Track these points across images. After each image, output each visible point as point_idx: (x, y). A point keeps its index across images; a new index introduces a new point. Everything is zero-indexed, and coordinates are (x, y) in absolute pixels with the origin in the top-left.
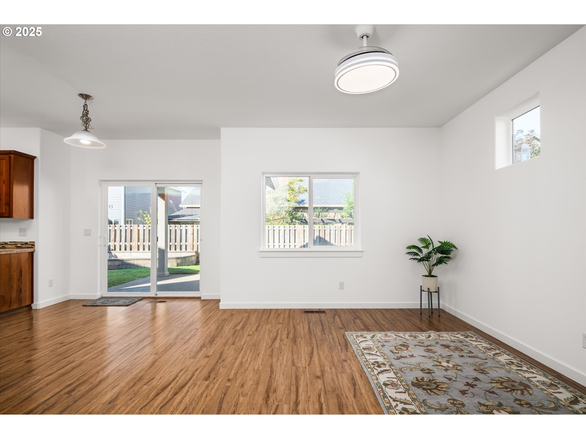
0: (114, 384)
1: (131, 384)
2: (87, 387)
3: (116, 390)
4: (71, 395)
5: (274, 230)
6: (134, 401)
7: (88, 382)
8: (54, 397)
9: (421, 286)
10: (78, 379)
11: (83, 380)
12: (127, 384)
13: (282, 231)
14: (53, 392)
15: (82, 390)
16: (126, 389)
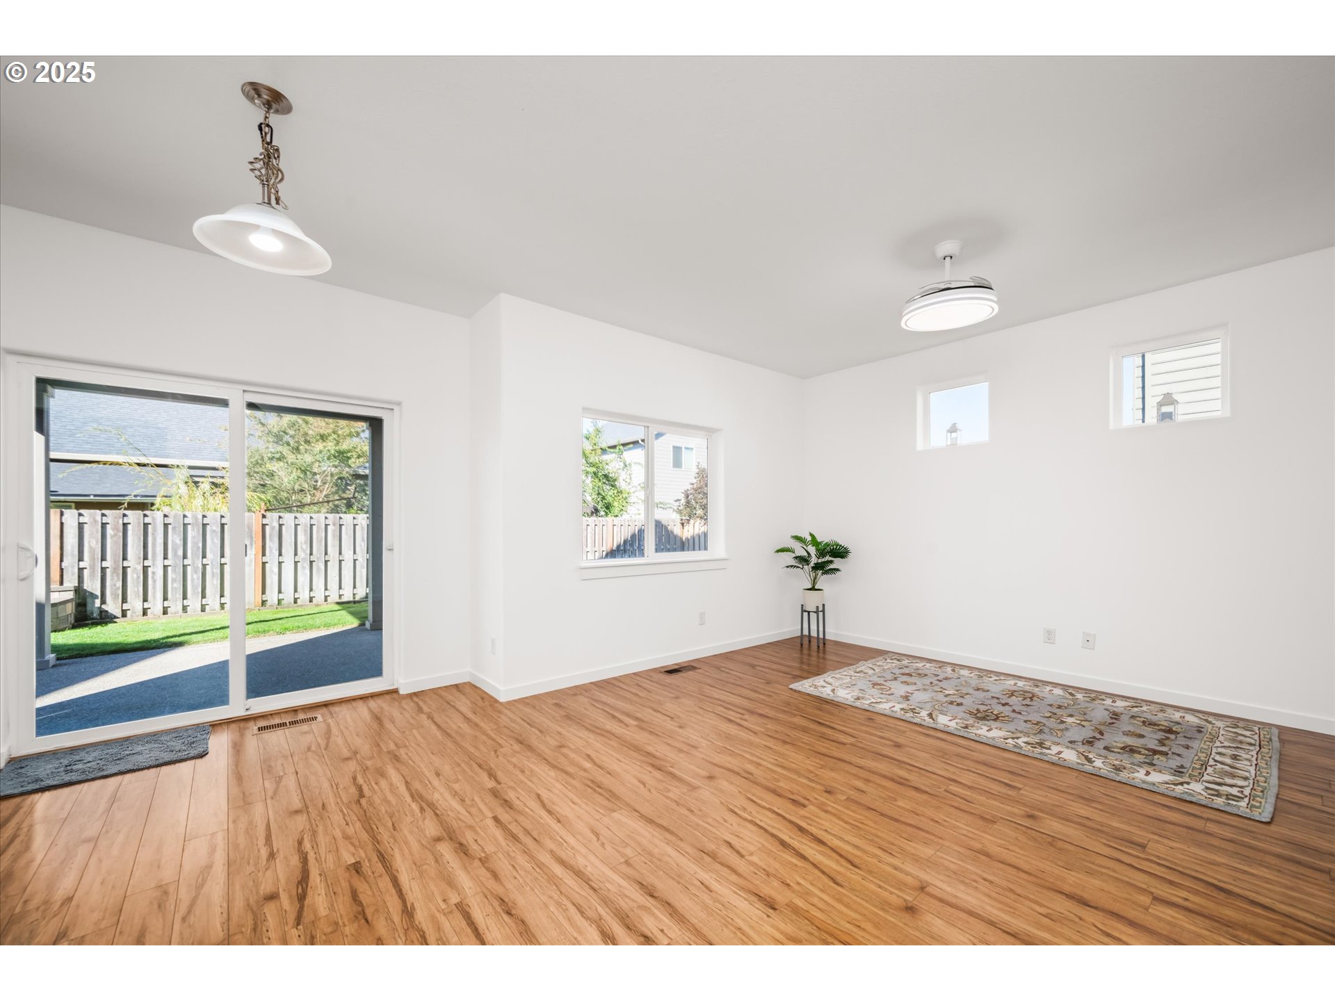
5: (341, 525)
9: (802, 605)
13: (362, 527)
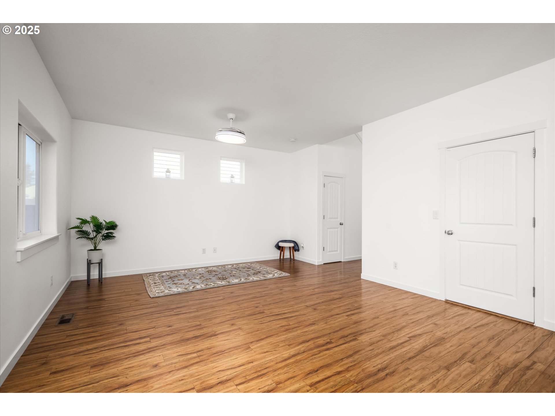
0: (303, 334)
1: (295, 329)
2: (318, 341)
3: (306, 329)
4: (330, 340)
6: (304, 319)
7: (316, 345)
8: (340, 344)
10: (320, 352)
11: (317, 350)
12: (297, 331)
14: (339, 349)
15: (323, 340)
16: (300, 328)
